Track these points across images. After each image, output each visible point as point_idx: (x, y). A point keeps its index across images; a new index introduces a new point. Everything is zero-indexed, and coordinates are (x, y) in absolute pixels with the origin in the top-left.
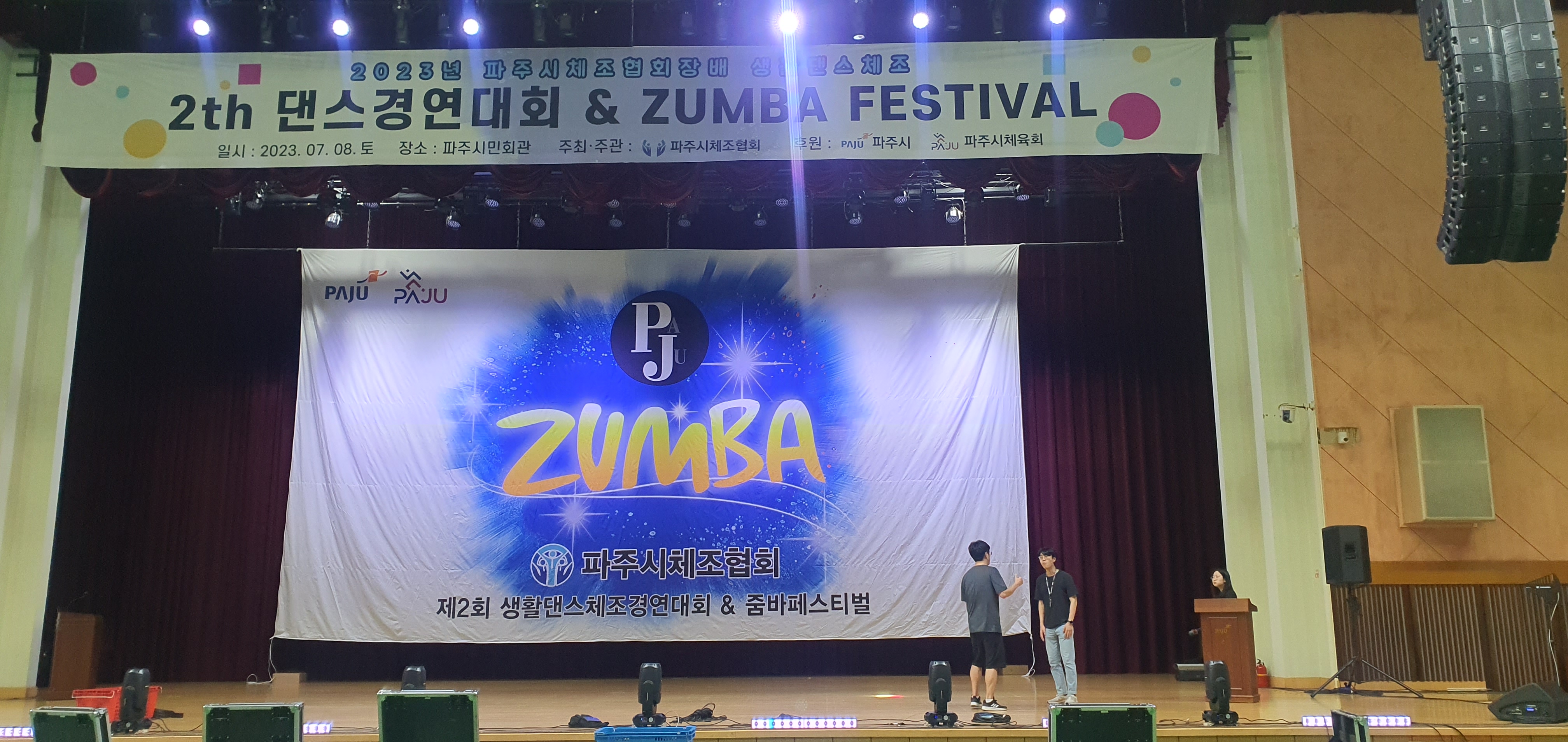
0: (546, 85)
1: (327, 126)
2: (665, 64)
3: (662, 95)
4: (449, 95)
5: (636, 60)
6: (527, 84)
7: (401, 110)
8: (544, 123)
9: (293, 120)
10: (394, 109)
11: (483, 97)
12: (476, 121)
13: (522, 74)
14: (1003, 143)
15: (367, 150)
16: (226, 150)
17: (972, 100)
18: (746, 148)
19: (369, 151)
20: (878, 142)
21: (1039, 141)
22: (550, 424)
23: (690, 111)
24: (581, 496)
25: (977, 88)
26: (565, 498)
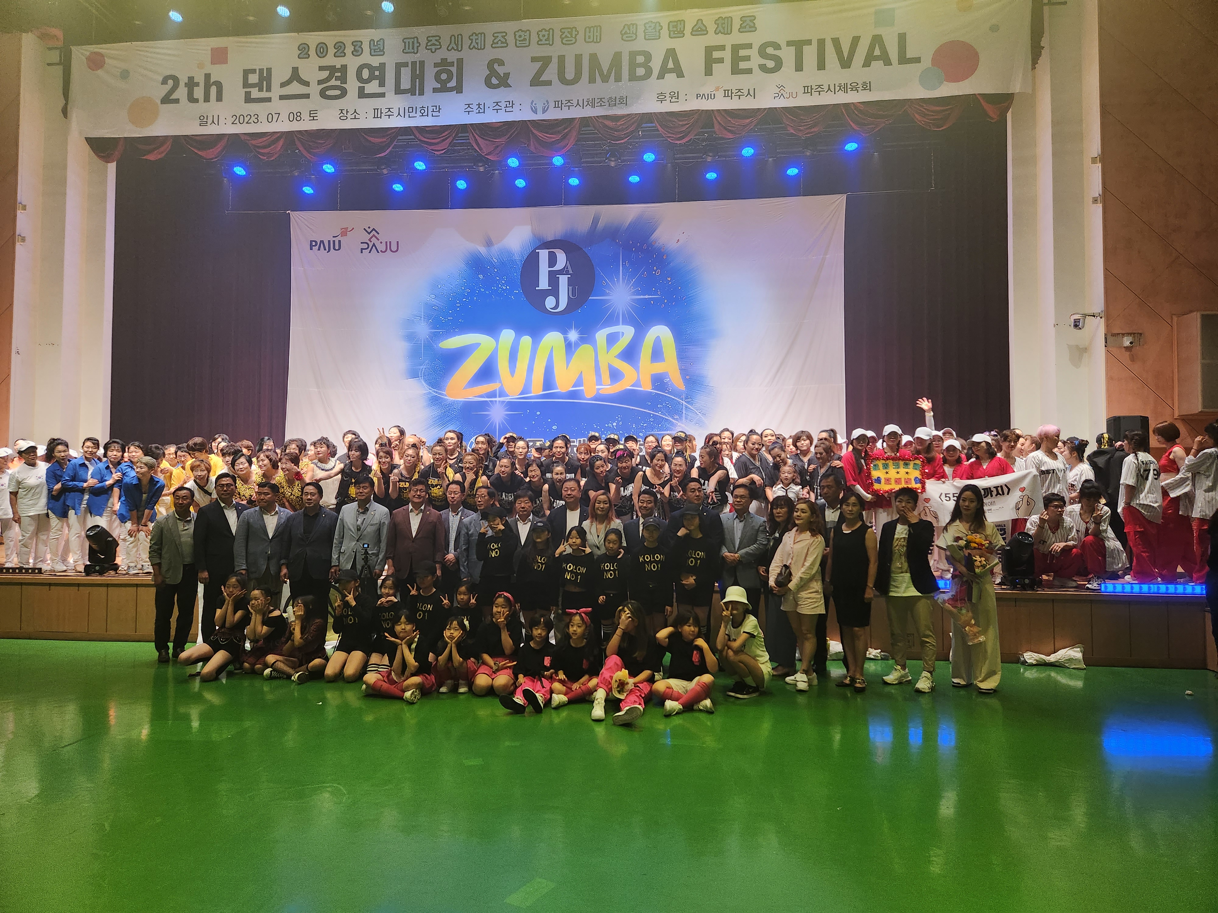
0: (452, 56)
1: (282, 98)
2: (549, 34)
3: (546, 61)
4: (376, 68)
5: (525, 32)
6: (437, 57)
7: (338, 83)
8: (451, 90)
9: (255, 93)
10: (333, 82)
11: (403, 69)
12: (398, 91)
13: (433, 48)
14: (837, 90)
15: (313, 117)
16: (205, 120)
17: (810, 54)
18: (615, 104)
19: (315, 118)
20: (728, 94)
21: (868, 88)
22: (478, 345)
23: (570, 74)
24: (502, 399)
25: (815, 43)
26: (490, 401)
